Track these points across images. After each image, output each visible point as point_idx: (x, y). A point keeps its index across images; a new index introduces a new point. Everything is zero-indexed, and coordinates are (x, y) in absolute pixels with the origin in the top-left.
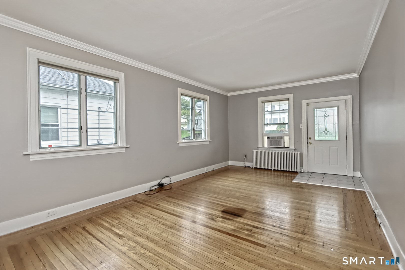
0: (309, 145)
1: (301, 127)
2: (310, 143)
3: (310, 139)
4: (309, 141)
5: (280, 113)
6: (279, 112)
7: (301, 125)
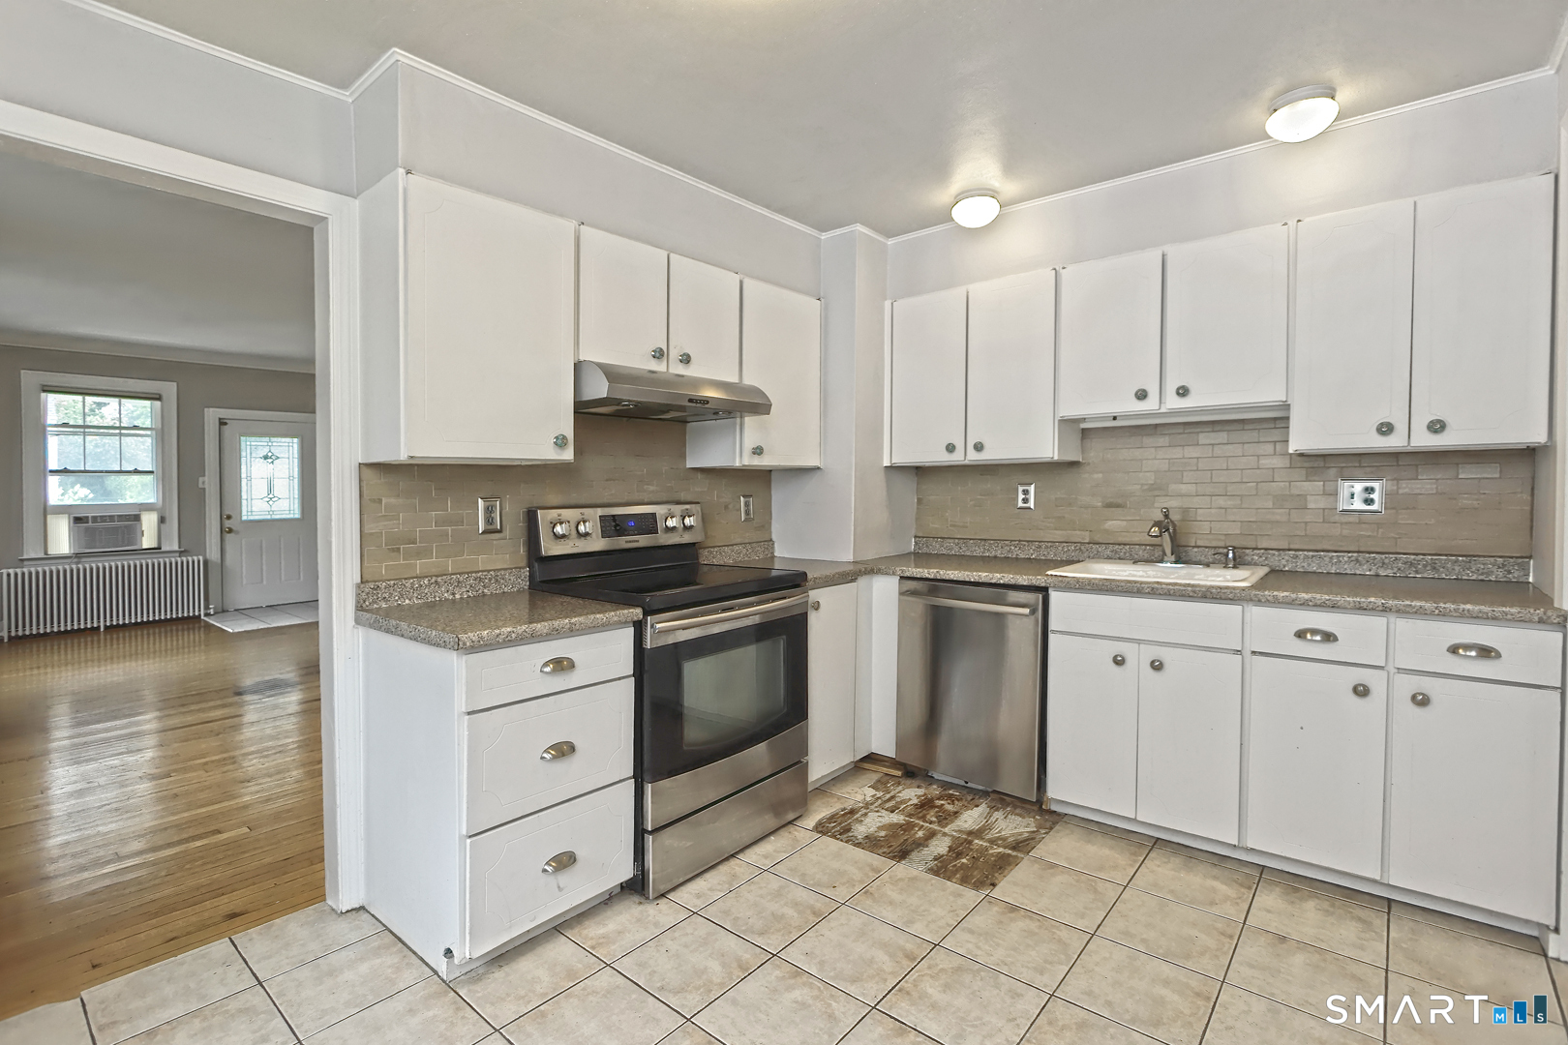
0: (228, 537)
1: (201, 486)
2: (230, 531)
3: (229, 517)
4: (227, 524)
5: (121, 435)
6: (118, 431)
7: (201, 479)
